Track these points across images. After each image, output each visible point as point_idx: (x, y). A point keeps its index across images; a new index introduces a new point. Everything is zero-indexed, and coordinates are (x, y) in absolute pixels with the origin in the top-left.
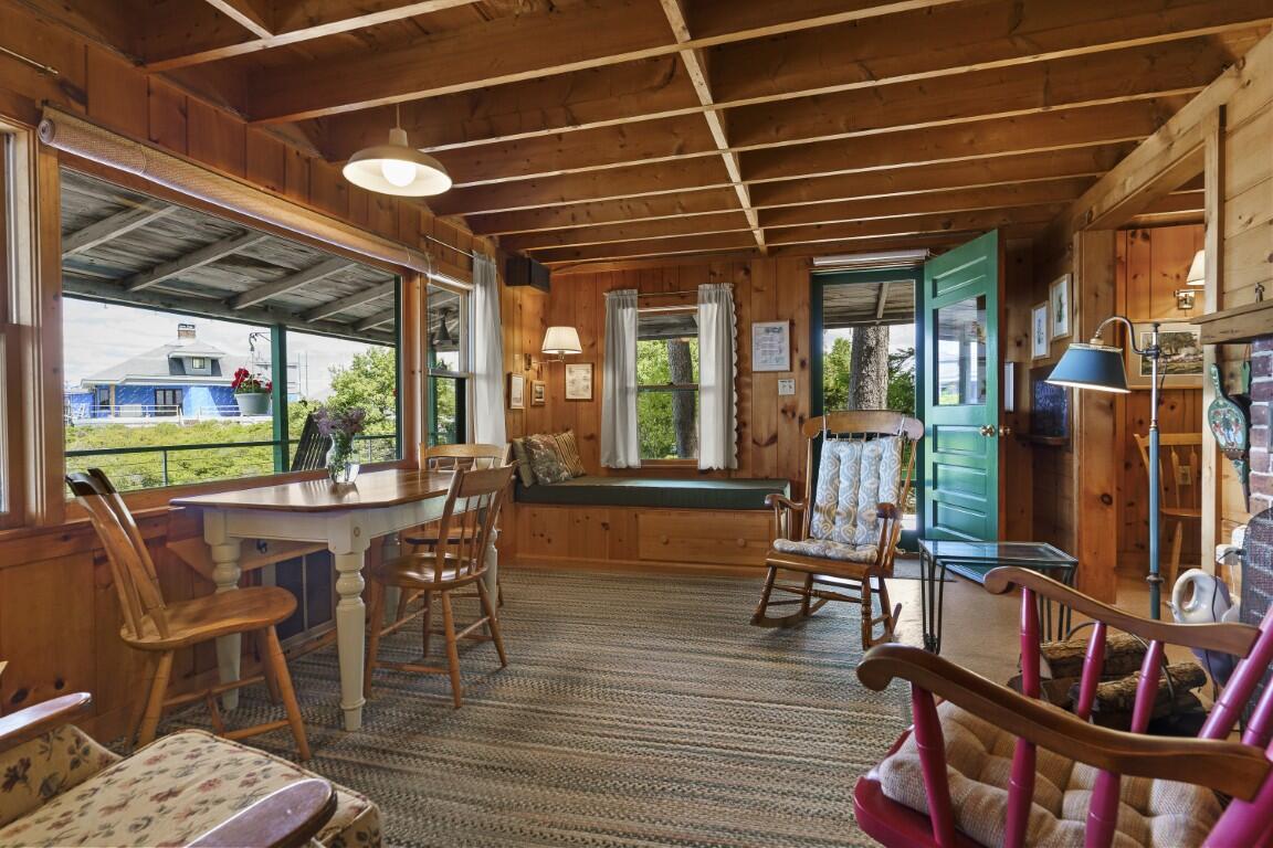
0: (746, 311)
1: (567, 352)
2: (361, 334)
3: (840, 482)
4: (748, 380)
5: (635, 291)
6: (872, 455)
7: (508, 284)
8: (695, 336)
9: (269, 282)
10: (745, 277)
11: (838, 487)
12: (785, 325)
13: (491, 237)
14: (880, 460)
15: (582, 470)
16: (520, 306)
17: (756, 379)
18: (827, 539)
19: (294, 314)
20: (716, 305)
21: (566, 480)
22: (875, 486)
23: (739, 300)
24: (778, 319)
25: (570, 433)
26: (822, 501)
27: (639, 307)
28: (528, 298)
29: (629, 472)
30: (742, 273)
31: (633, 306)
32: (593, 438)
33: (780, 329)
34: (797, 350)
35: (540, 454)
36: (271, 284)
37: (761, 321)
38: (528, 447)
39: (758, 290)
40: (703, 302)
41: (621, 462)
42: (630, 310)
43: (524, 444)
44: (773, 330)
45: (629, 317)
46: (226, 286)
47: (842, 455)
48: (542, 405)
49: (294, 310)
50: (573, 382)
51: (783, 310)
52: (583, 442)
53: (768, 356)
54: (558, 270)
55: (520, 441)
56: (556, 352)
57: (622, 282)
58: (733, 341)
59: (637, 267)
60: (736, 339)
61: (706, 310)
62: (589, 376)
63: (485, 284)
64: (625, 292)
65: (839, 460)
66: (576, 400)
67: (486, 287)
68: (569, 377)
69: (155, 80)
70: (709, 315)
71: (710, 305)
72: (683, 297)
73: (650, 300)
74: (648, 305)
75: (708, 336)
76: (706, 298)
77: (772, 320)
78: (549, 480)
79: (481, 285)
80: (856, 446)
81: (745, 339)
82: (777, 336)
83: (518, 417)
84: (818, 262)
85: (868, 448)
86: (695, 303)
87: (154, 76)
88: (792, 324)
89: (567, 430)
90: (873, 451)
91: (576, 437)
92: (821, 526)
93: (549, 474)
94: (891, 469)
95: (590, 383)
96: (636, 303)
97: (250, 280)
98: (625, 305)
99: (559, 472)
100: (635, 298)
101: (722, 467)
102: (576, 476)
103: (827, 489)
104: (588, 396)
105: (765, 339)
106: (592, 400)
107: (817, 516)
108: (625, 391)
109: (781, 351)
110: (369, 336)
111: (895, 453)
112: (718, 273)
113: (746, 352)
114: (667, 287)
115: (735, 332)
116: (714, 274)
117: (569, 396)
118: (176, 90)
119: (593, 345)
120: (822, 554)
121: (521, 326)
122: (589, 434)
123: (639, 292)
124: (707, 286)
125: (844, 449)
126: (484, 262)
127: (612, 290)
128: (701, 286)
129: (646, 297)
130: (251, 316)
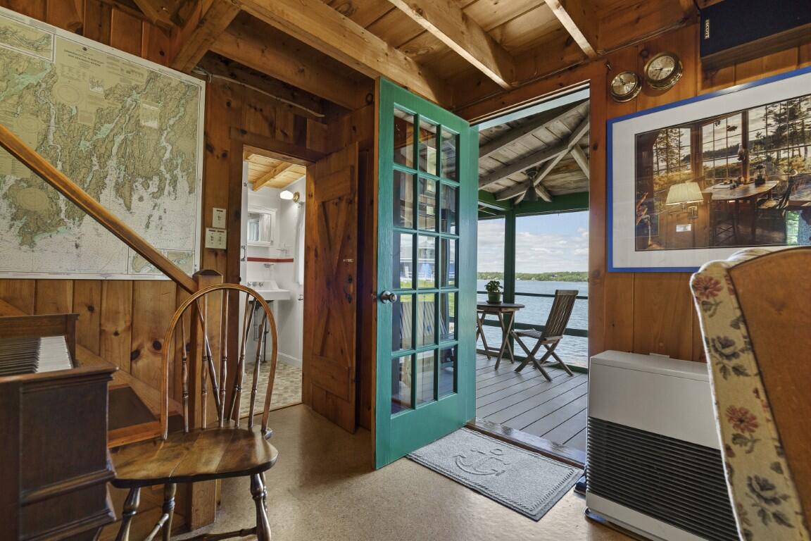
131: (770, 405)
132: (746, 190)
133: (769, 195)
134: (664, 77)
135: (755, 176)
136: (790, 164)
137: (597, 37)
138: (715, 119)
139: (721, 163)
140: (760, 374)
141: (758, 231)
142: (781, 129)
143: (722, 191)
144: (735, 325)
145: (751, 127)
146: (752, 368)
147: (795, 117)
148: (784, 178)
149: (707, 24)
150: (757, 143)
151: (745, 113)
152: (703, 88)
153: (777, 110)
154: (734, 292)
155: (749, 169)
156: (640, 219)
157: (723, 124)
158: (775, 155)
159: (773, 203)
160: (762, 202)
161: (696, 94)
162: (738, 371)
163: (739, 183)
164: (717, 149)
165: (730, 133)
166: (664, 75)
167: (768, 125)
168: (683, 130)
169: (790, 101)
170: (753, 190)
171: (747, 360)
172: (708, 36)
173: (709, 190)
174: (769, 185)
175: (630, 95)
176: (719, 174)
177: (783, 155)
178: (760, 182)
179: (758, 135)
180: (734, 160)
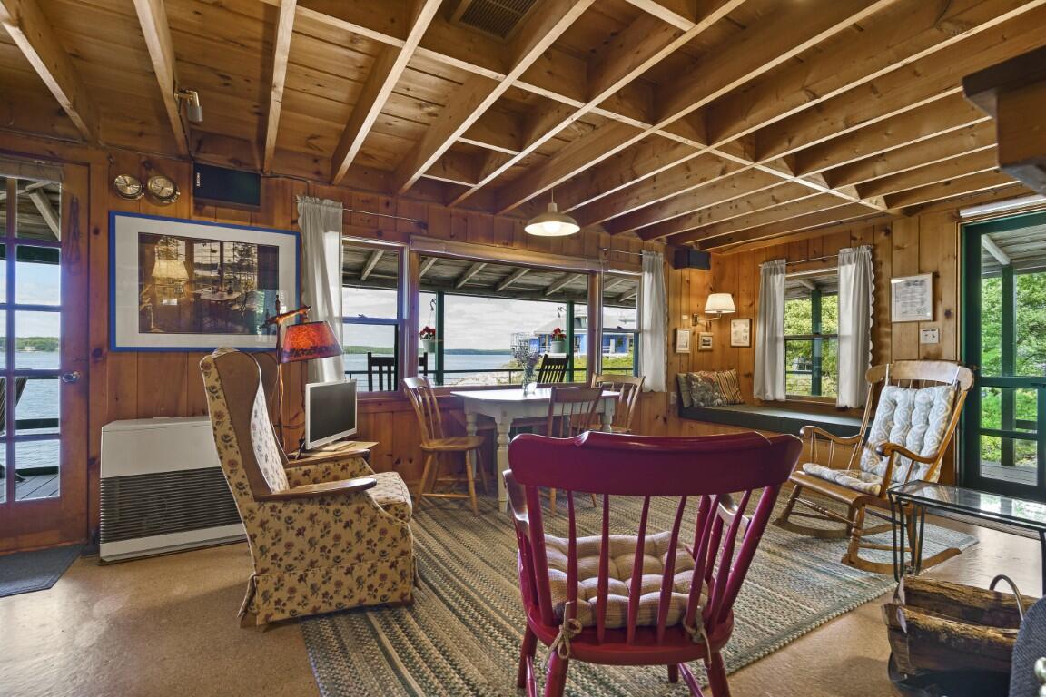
0: (885, 269)
1: (724, 312)
2: (622, 303)
3: (894, 424)
4: (887, 330)
5: (784, 261)
6: (924, 402)
7: (676, 267)
8: (836, 293)
9: (559, 279)
10: (886, 238)
11: (891, 429)
12: (928, 278)
13: (658, 240)
14: (931, 406)
15: (740, 398)
16: (689, 282)
17: (896, 329)
18: (872, 472)
19: (580, 295)
20: (854, 265)
21: (719, 405)
22: (924, 430)
23: (878, 259)
24: (920, 272)
25: (733, 372)
26: (873, 439)
27: (787, 273)
28: (697, 276)
29: (776, 404)
30: (883, 234)
31: (782, 273)
32: (750, 375)
33: (922, 282)
34: (941, 300)
35: (697, 386)
36: (561, 280)
37: (902, 275)
38: (689, 380)
39: (898, 248)
40: (843, 264)
41: (769, 396)
42: (780, 276)
43: (686, 378)
44: (915, 283)
45: (778, 282)
46: (540, 283)
47: (898, 401)
48: (711, 351)
49: (579, 292)
50: (736, 333)
51: (928, 263)
52: (743, 379)
53: (909, 308)
54: (725, 252)
55: (683, 375)
56: (715, 312)
57: (773, 254)
58: (871, 296)
59: (787, 242)
60: (873, 293)
61: (846, 272)
62: (748, 328)
63: (651, 271)
64: (776, 262)
65: (896, 404)
66: (739, 347)
67: (653, 272)
68: (733, 330)
69: (454, 210)
70: (848, 274)
71: (849, 266)
72: (824, 261)
73: (795, 267)
74: (794, 271)
75: (847, 294)
76: (846, 261)
77: (914, 275)
78: (702, 404)
79: (649, 272)
80: (910, 392)
81: (884, 293)
82: (918, 289)
83: (684, 359)
84: (965, 213)
85: (921, 395)
86: (836, 265)
87: (452, 209)
88: (936, 276)
89: (732, 369)
90: (924, 398)
91: (738, 376)
92: (867, 460)
93: (702, 400)
94: (938, 416)
95: (748, 334)
96: (784, 270)
97: (550, 279)
98: (775, 272)
99: (713, 399)
100: (784, 266)
101: (853, 406)
102: (733, 403)
103: (880, 429)
104: (747, 344)
105: (906, 292)
106: (750, 347)
107: (866, 451)
108: (775, 340)
109: (923, 303)
110: (627, 304)
111: (944, 401)
112: (859, 237)
113: (885, 304)
114: (811, 254)
115: (872, 288)
116: (855, 239)
117: (733, 344)
118: (462, 211)
119: (751, 305)
120: (833, 479)
121: (689, 295)
122: (747, 372)
123: (787, 261)
124: (847, 250)
125: (900, 394)
126: (652, 257)
127: (767, 261)
128: (841, 251)
129: (793, 265)
130: (555, 298)
131: (228, 408)
132: (222, 296)
133: (235, 301)
134: (165, 195)
135: (227, 288)
136: (246, 284)
137: (99, 128)
138: (204, 241)
139: (207, 273)
140: (225, 397)
141: (229, 324)
142: (241, 261)
143: (206, 293)
144: (217, 380)
145: (225, 254)
146: (222, 396)
147: (249, 256)
148: (243, 292)
149: (198, 176)
150: (228, 265)
151: (222, 243)
152: (195, 214)
153: (240, 247)
154: (216, 367)
155: (224, 281)
156: (143, 306)
157: (208, 247)
158: (238, 276)
159: (237, 307)
160: (231, 306)
161: (190, 217)
162: (218, 397)
163: (218, 290)
164: (204, 263)
165: (213, 254)
166: (164, 194)
167: (234, 256)
168: (180, 242)
169: (247, 244)
170: (226, 297)
171: (221, 393)
172: (198, 185)
173: (199, 291)
174: (235, 295)
175: (133, 197)
176: (205, 280)
177: (243, 278)
178: (230, 292)
179: (229, 261)
180: (214, 274)
